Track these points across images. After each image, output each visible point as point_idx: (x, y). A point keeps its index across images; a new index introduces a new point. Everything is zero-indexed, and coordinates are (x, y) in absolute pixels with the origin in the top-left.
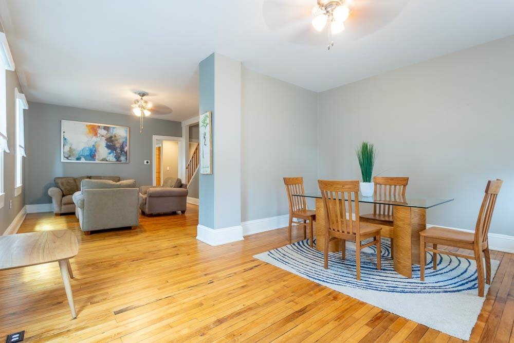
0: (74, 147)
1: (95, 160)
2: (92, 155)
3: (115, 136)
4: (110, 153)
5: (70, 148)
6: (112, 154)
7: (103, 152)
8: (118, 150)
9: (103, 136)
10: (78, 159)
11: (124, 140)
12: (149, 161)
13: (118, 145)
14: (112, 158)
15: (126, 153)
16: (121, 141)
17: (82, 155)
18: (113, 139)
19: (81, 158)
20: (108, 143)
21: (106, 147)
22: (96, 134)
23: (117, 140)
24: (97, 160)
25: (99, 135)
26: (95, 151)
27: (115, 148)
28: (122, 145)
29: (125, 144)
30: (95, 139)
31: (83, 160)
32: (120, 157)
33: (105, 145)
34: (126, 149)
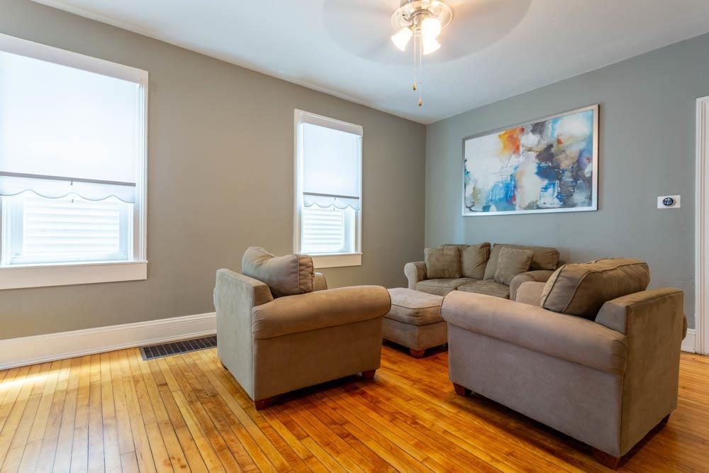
0: (479, 186)
1: (514, 209)
2: (509, 198)
3: (559, 142)
4: (546, 188)
5: (474, 188)
6: (551, 190)
7: (532, 186)
8: (567, 178)
9: (530, 150)
10: (486, 209)
11: (582, 145)
12: (677, 198)
13: (565, 164)
14: (550, 199)
15: (589, 180)
16: (573, 151)
17: (491, 200)
18: (553, 150)
19: (490, 206)
20: (543, 164)
21: (537, 173)
22: (516, 149)
23: (564, 151)
24: (517, 208)
25: (522, 149)
26: (515, 187)
27: (558, 173)
28: (579, 162)
29: (586, 155)
30: (515, 160)
31: (493, 212)
32: (571, 195)
33: (536, 171)
34: (592, 168)
